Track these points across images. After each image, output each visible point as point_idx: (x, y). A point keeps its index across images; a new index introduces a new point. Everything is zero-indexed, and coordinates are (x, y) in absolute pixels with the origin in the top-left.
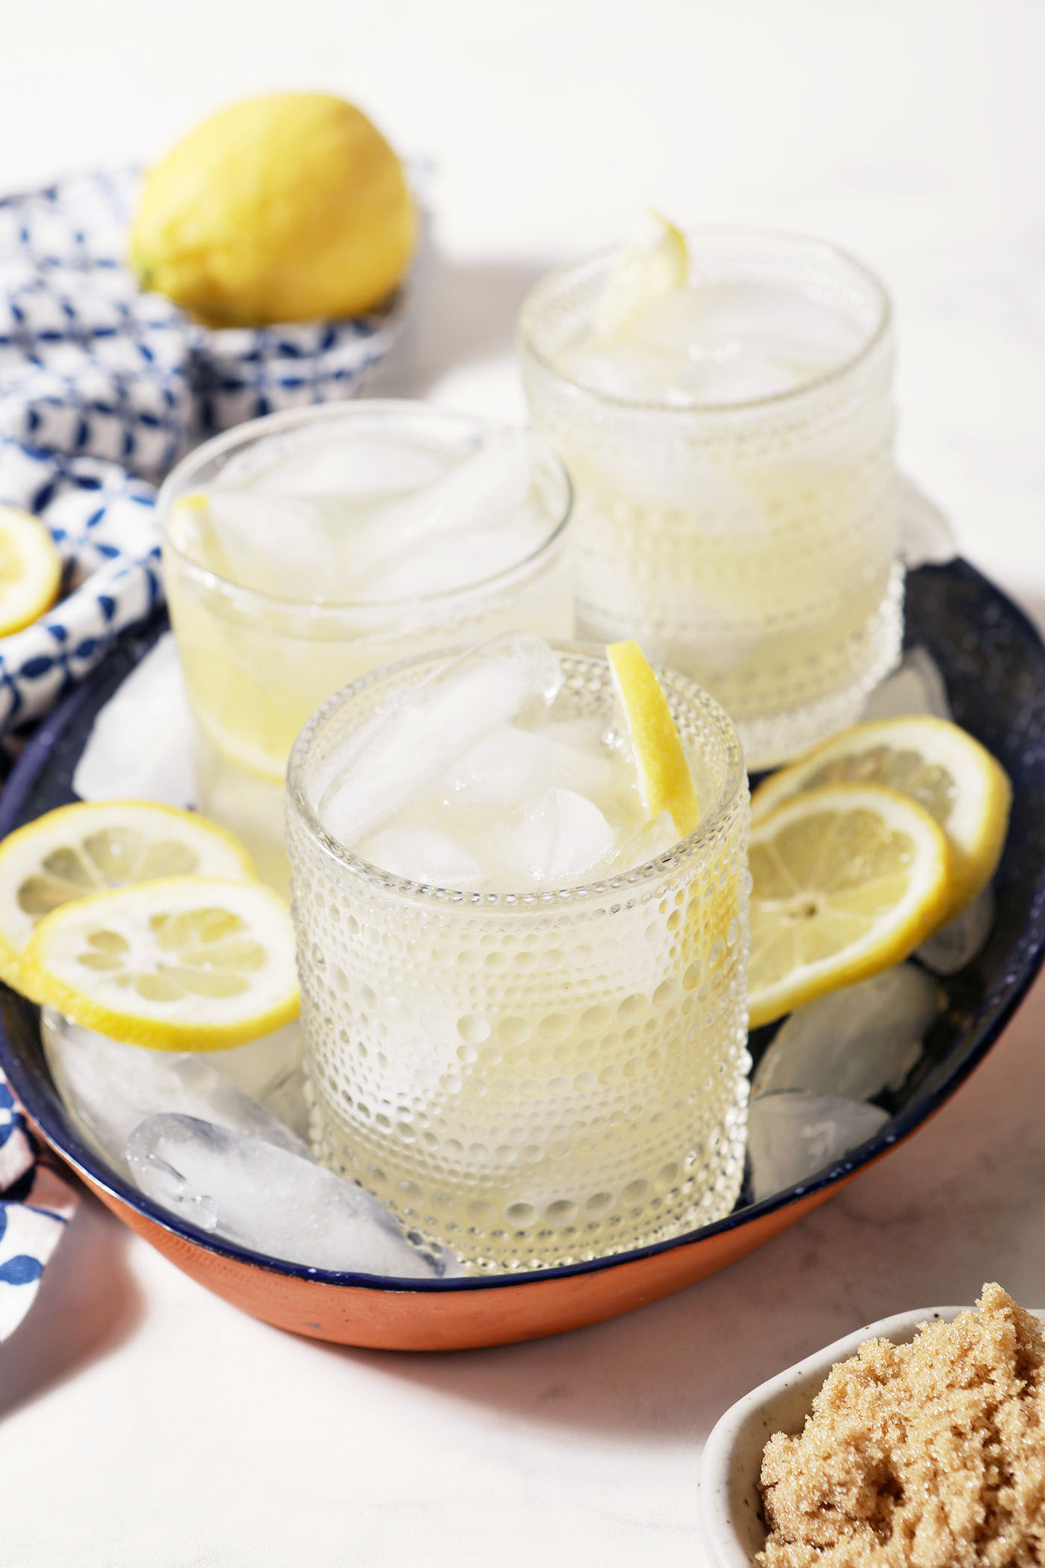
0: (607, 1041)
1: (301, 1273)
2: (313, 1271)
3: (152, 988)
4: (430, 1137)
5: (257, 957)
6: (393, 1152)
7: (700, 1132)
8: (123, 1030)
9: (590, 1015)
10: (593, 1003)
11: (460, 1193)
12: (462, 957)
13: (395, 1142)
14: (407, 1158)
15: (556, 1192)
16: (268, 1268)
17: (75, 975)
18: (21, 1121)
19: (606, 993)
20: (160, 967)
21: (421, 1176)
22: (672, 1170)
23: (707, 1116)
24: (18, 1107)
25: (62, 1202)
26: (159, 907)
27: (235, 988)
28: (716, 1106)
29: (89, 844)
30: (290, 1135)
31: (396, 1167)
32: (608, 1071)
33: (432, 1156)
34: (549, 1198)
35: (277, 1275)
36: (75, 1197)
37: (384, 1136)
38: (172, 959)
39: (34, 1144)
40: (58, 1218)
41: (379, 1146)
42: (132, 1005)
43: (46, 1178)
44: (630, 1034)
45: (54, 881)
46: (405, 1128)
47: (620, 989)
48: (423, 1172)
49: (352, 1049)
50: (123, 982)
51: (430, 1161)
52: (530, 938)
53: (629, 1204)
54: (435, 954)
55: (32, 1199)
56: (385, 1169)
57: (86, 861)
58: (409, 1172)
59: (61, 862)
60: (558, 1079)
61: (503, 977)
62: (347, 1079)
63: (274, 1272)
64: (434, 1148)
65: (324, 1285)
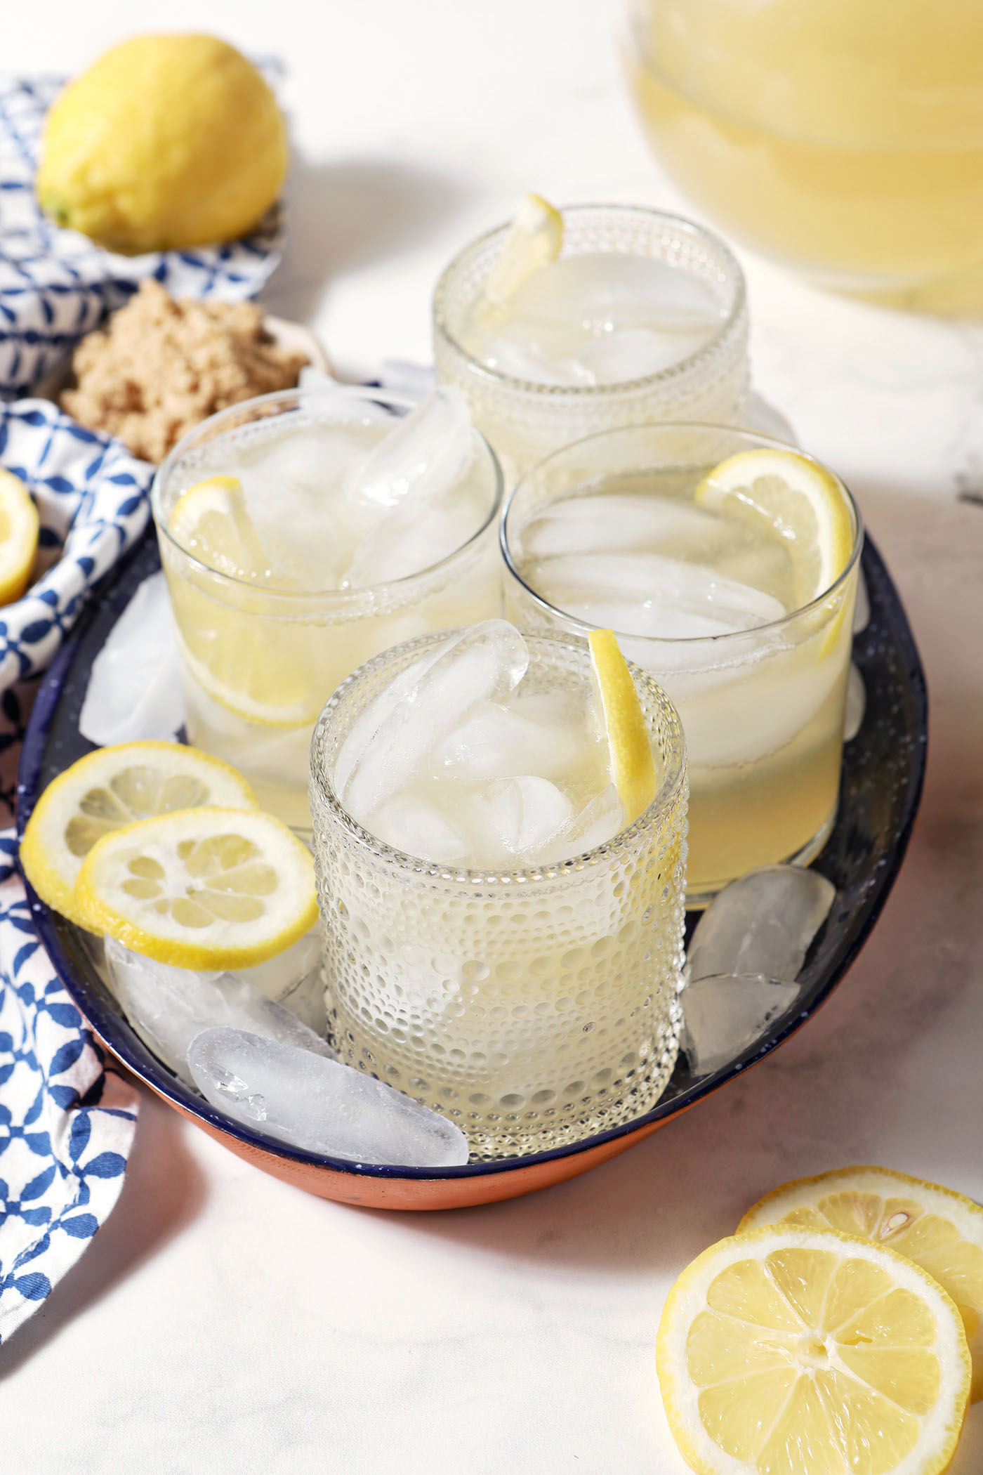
0: (583, 973)
1: (348, 1168)
2: (359, 1166)
3: (187, 913)
4: (437, 1047)
5: (269, 880)
6: (406, 1057)
7: (651, 1026)
8: (165, 953)
9: (571, 956)
10: (571, 947)
11: (462, 1088)
12: (469, 919)
13: (408, 1050)
14: (418, 1062)
15: (540, 1084)
16: (322, 1166)
17: (122, 901)
18: (88, 1036)
19: (583, 938)
20: (191, 891)
21: (430, 1075)
22: (630, 1058)
23: (657, 1013)
24: (86, 1024)
25: (128, 1100)
26: (185, 835)
27: (254, 912)
28: (663, 1004)
29: (114, 783)
30: (314, 1035)
31: (409, 1068)
32: (583, 994)
33: (439, 1061)
34: (534, 1090)
35: (330, 1171)
36: (136, 1093)
37: (399, 1045)
38: (199, 883)
39: (101, 1054)
40: (129, 1117)
41: (395, 1052)
42: (170, 930)
43: (113, 1081)
44: (601, 965)
45: (92, 820)
46: (417, 1040)
47: (594, 934)
48: (430, 1072)
49: (373, 979)
50: (161, 908)
51: (438, 1065)
52: (525, 904)
53: (597, 1087)
54: (445, 917)
55: (104, 1099)
56: (398, 1068)
57: (116, 799)
58: (419, 1072)
59: (94, 802)
60: (544, 1003)
61: (502, 933)
62: (367, 1000)
63: (328, 1169)
64: (441, 1057)
65: (370, 1177)
